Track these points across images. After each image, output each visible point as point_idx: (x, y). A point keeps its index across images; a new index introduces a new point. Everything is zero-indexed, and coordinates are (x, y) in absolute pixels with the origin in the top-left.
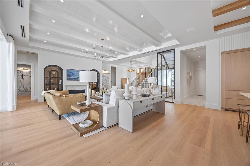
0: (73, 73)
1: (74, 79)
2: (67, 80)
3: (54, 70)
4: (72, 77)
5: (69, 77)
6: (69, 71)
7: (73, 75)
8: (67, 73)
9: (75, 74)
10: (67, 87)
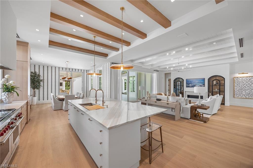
0: (191, 82)
1: (192, 86)
2: (186, 87)
3: (179, 81)
4: (190, 85)
5: (188, 85)
6: (188, 80)
7: (191, 83)
8: (186, 82)
9: (193, 82)
10: (186, 92)
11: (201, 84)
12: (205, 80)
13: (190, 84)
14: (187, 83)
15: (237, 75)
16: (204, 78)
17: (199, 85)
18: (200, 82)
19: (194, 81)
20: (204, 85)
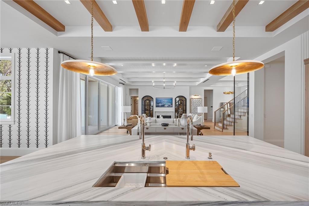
0: (160, 101)
1: (161, 106)
2: (156, 107)
3: (148, 100)
4: (160, 105)
5: (158, 105)
6: (158, 99)
7: (161, 103)
8: (156, 101)
9: (162, 102)
10: (156, 113)
11: (169, 104)
12: (172, 99)
13: (159, 103)
14: (156, 103)
15: (193, 97)
16: (172, 98)
17: (167, 104)
18: (169, 102)
19: (163, 100)
20: (172, 104)
